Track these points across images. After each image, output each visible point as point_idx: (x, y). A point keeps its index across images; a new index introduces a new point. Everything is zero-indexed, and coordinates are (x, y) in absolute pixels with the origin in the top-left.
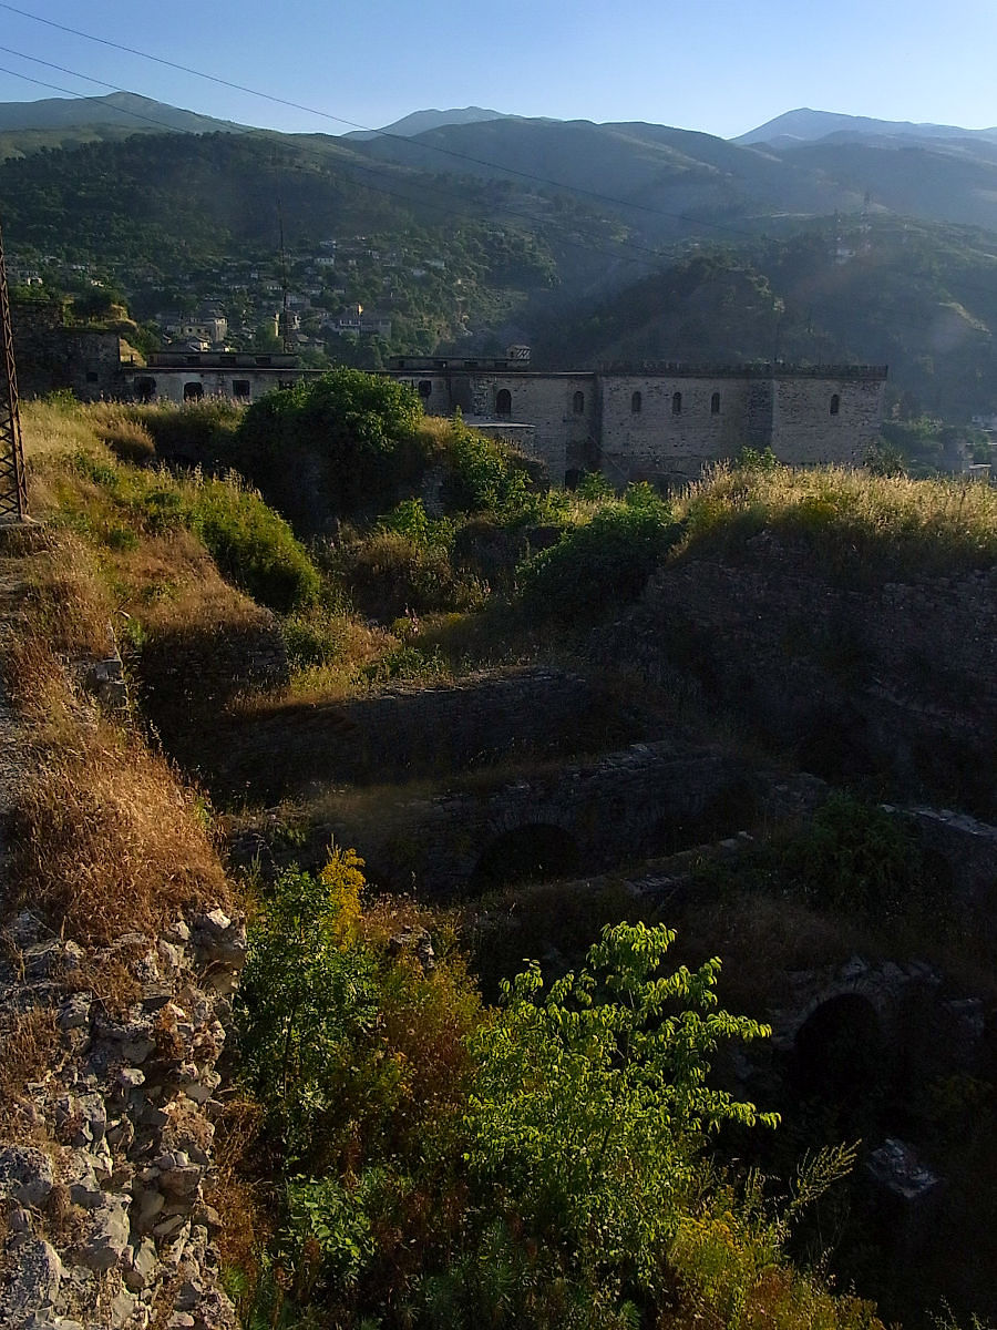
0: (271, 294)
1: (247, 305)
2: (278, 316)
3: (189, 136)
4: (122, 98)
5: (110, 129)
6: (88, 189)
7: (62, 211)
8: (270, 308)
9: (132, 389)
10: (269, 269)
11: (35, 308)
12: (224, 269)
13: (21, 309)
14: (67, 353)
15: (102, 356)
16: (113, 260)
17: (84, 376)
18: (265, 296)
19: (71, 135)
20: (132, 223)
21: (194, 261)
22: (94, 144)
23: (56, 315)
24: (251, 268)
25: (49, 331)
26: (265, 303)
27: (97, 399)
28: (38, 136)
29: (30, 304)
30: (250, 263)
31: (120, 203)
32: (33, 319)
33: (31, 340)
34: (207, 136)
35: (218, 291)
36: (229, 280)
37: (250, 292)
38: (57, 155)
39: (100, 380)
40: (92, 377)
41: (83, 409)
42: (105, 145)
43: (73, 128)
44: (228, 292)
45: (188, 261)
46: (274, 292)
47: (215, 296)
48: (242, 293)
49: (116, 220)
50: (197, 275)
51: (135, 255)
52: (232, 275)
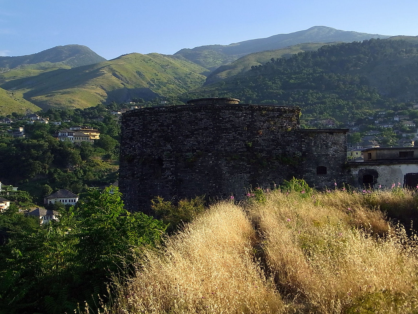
0: (408, 129)
1: (393, 137)
2: (413, 142)
3: (355, 44)
4: (316, 30)
5: (309, 46)
6: (296, 78)
7: (281, 92)
8: (407, 138)
9: (357, 179)
10: (406, 114)
11: (277, 114)
12: (376, 116)
13: (266, 114)
14: (301, 151)
15: (331, 151)
16: (309, 116)
17: (315, 170)
18: (404, 131)
19: (287, 51)
20: (320, 95)
21: (357, 114)
22: (300, 54)
23: (294, 119)
24: (393, 115)
25: (286, 132)
26: (404, 135)
27: (332, 188)
28: (270, 54)
29: (273, 110)
30: (393, 111)
31: (313, 84)
32: (275, 123)
33: (273, 141)
34: (365, 42)
35: (373, 129)
36: (380, 123)
37: (395, 128)
38: (279, 62)
39: (328, 172)
40: (322, 171)
41: (319, 196)
42: (306, 54)
43: (289, 48)
44: (380, 130)
45: (353, 113)
46: (409, 127)
47: (371, 133)
48: (389, 129)
49: (311, 94)
50: (359, 122)
51: (321, 113)
52: (382, 120)
